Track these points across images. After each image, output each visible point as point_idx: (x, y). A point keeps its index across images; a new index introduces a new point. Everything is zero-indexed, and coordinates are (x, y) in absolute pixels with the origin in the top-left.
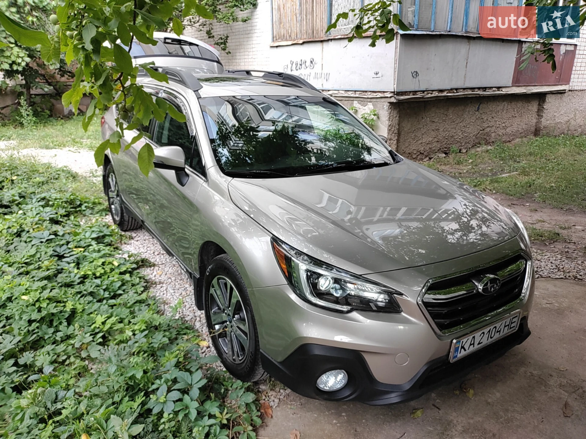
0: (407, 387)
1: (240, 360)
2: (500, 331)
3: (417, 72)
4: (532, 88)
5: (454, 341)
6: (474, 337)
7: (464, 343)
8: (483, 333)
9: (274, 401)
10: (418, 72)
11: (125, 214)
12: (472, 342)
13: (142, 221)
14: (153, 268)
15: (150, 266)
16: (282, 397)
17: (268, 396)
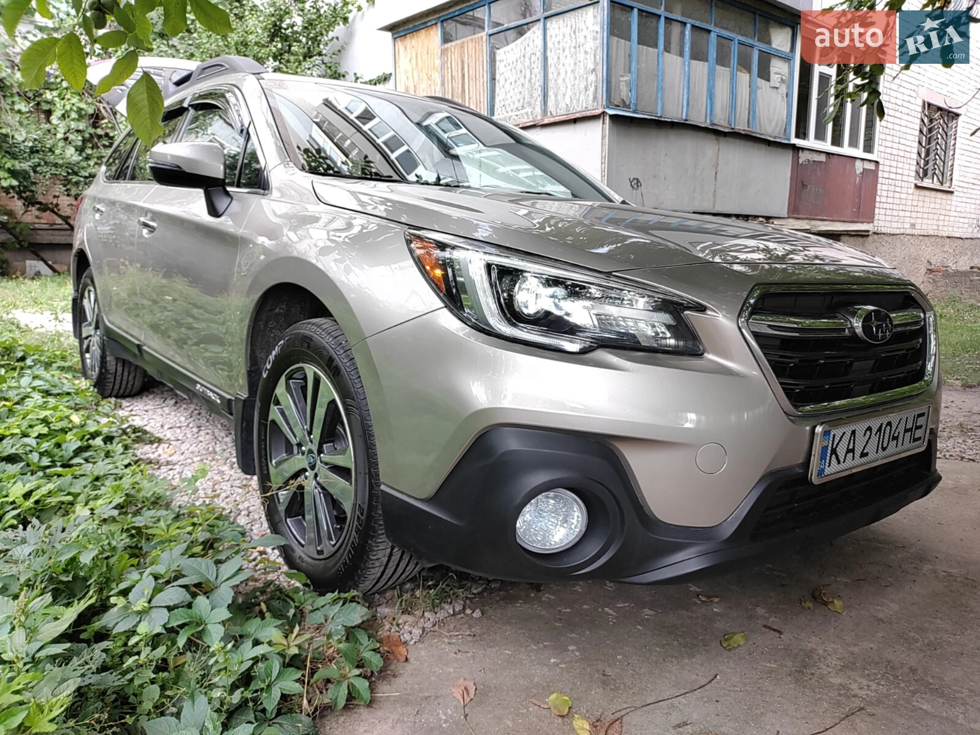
0: (729, 530)
1: (334, 546)
2: (898, 437)
3: (637, 179)
4: (819, 223)
5: (819, 429)
6: (853, 433)
7: (836, 441)
8: (869, 429)
9: (411, 633)
10: (640, 180)
11: (108, 358)
12: (851, 447)
13: (139, 347)
14: (156, 445)
15: (151, 443)
16: (428, 625)
17: (398, 625)
